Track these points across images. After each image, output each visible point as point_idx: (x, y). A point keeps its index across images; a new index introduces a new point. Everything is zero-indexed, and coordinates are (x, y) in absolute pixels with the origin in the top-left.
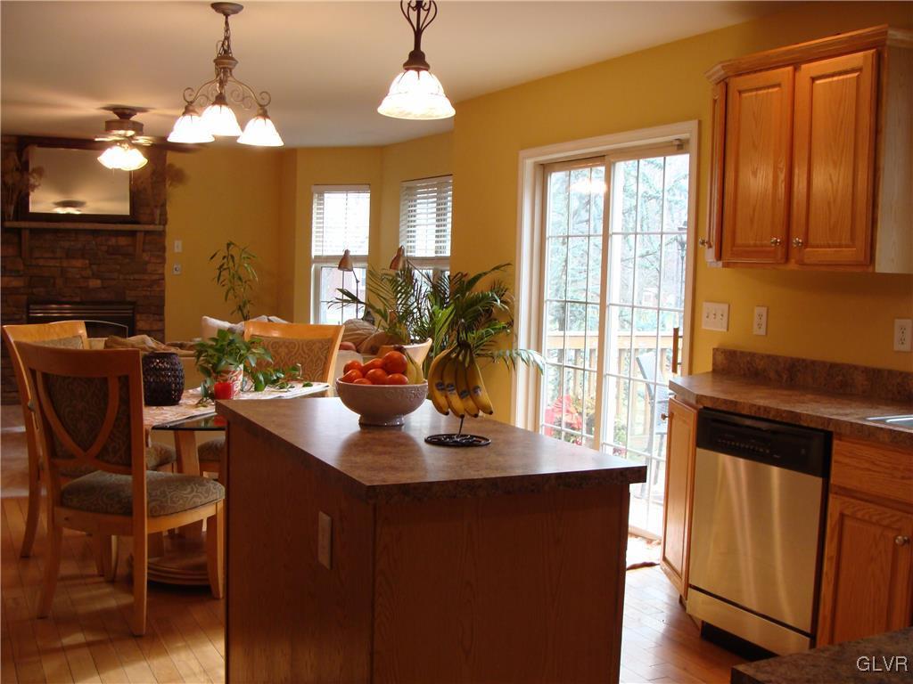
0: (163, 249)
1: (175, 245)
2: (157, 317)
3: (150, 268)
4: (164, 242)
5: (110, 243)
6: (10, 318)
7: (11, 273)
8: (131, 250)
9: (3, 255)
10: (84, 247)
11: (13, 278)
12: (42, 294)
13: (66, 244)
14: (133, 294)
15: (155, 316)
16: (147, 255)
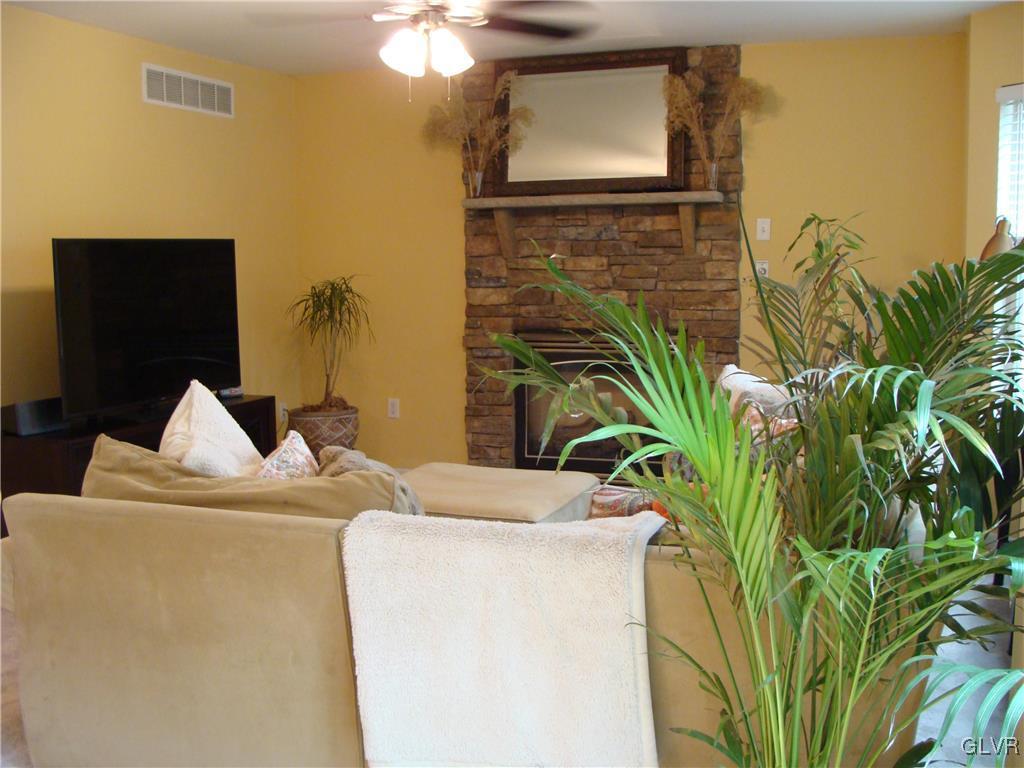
0: (734, 234)
1: (758, 228)
6: (485, 354)
7: (488, 282)
8: (674, 237)
9: (476, 254)
10: (598, 236)
11: (490, 290)
12: (533, 315)
13: (572, 233)
14: (681, 315)
15: (721, 355)
16: (706, 247)
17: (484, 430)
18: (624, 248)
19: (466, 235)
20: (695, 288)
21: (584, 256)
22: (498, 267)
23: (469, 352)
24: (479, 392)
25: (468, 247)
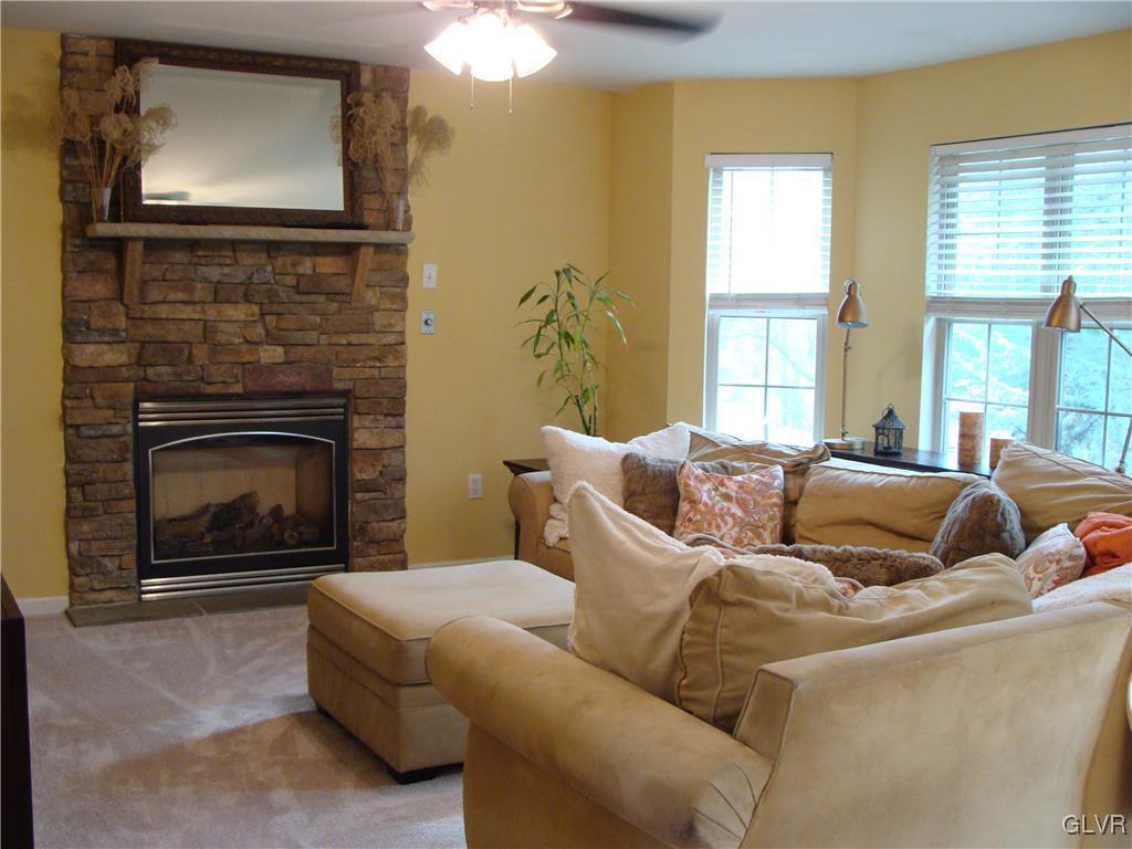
0: (404, 281)
1: (425, 273)
2: (391, 421)
3: (379, 319)
4: (404, 265)
5: (301, 270)
6: (99, 433)
7: (100, 336)
8: (343, 283)
9: (84, 299)
10: (250, 278)
11: (105, 347)
12: (166, 379)
13: (214, 273)
14: (346, 373)
15: (389, 418)
16: (375, 294)
17: (97, 535)
18: (281, 294)
19: (64, 272)
20: (363, 341)
21: (228, 302)
22: (114, 315)
23: (71, 431)
24: (89, 484)
25: (69, 287)
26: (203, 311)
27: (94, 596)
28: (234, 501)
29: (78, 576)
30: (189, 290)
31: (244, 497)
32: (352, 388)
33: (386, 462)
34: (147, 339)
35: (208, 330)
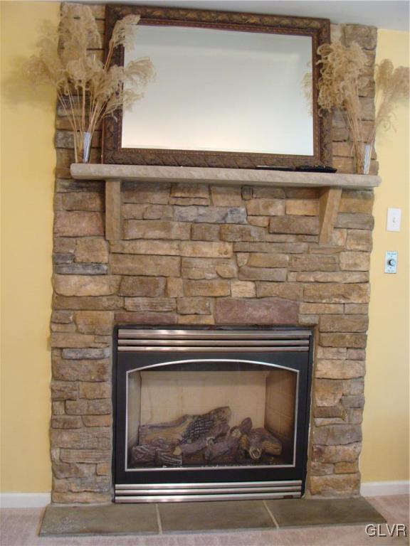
0: (370, 223)
1: (389, 217)
2: (354, 354)
3: (345, 260)
4: (370, 209)
5: (272, 211)
6: (79, 356)
7: (84, 268)
8: (311, 225)
9: (71, 235)
10: (224, 219)
11: (87, 279)
13: (191, 213)
14: (313, 308)
15: (351, 351)
16: (342, 236)
17: (75, 445)
18: (253, 233)
19: (55, 211)
20: (329, 280)
21: (203, 240)
22: (97, 250)
23: (56, 352)
24: (70, 400)
25: (58, 225)
26: (179, 249)
27: (71, 497)
28: (209, 413)
29: (58, 479)
30: (167, 228)
31: (219, 410)
32: (317, 323)
33: (346, 390)
34: (126, 273)
35: (183, 266)
